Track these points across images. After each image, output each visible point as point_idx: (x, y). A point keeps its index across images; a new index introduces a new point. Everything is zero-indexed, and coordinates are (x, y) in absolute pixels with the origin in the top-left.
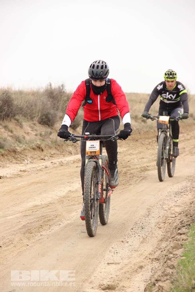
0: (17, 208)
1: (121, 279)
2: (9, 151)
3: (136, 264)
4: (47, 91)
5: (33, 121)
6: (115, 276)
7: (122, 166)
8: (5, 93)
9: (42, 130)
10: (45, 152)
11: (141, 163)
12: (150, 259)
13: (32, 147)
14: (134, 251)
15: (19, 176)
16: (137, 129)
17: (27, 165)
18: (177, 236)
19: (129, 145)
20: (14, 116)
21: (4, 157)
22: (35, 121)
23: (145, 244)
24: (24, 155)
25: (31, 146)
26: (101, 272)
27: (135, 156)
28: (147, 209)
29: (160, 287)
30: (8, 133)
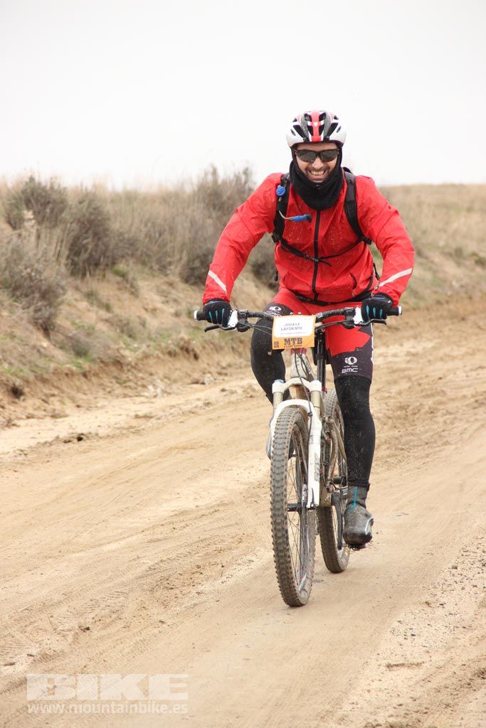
0: (131, 520)
1: (426, 708)
2: (102, 362)
3: (469, 666)
4: (202, 187)
5: (167, 275)
6: (410, 701)
7: (422, 391)
8: (84, 201)
9: (192, 301)
10: (203, 361)
11: (476, 381)
13: (167, 348)
14: (462, 630)
15: (131, 430)
16: (462, 286)
17: (153, 400)
19: (441, 332)
20: (114, 263)
21: (90, 380)
22: (174, 274)
24: (146, 372)
25: (163, 345)
26: (369, 691)
27: (458, 363)
30: (97, 313)
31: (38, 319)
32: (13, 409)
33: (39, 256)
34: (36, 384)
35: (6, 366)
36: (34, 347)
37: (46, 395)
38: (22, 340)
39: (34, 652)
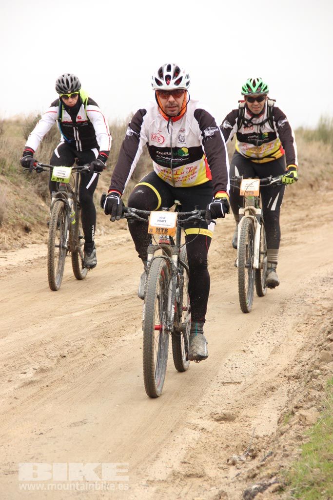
0: (88, 300)
1: (242, 406)
3: (265, 385)
6: (234, 402)
12: (285, 376)
14: (262, 366)
17: (99, 237)
18: (326, 343)
23: (277, 355)
26: (213, 396)
28: (281, 303)
29: (301, 417)
31: (39, 191)
32: (24, 239)
33: (42, 157)
34: (37, 225)
35: (22, 215)
36: (37, 206)
37: (42, 232)
38: (31, 202)
39: (37, 368)
